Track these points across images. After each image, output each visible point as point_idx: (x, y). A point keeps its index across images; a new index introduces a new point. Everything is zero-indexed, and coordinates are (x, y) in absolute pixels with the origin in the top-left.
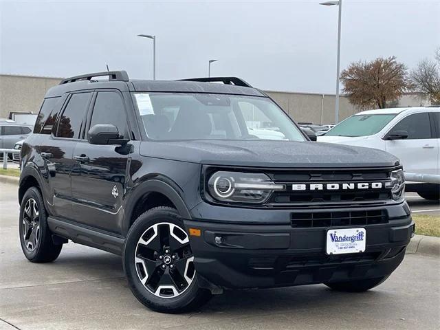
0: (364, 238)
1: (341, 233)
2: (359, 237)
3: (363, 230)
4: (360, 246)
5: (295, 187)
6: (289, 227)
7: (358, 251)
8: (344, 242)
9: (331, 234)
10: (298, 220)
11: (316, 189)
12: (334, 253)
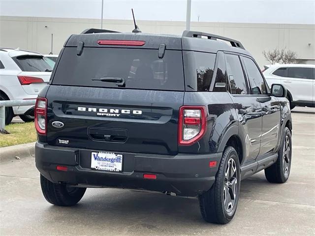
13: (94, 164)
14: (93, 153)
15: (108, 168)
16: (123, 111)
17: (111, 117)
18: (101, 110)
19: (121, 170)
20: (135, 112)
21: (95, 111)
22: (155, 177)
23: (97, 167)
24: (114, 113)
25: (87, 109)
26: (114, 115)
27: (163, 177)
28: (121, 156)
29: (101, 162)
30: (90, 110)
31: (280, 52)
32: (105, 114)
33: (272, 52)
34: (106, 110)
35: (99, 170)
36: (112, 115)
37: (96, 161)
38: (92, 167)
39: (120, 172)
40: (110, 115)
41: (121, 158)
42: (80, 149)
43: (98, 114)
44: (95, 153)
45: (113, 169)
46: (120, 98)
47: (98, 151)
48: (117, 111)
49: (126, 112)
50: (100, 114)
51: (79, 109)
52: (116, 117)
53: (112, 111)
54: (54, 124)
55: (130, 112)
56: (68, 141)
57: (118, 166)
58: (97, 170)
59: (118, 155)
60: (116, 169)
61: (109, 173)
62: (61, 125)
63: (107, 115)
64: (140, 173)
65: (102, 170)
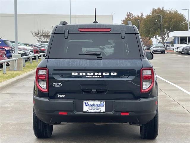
13: (86, 109)
14: (84, 102)
15: (95, 111)
16: (104, 74)
17: (96, 78)
18: (88, 74)
19: (104, 111)
20: (112, 74)
21: (85, 74)
22: (128, 114)
23: (87, 111)
24: (98, 75)
25: (79, 74)
26: (98, 76)
27: (133, 114)
28: (104, 102)
29: (90, 107)
30: (81, 74)
31: (42, 32)
32: (92, 76)
33: (37, 31)
34: (92, 74)
35: (89, 112)
36: (97, 76)
37: (87, 107)
38: (84, 111)
39: (104, 112)
40: (95, 76)
41: (105, 104)
42: (75, 100)
43: (87, 76)
44: (86, 102)
45: (99, 111)
46: (102, 65)
47: (88, 100)
48: (100, 74)
49: (106, 74)
50: (88, 76)
51: (73, 74)
52: (100, 78)
53: (96, 74)
54: (54, 85)
55: (109, 74)
56: (65, 95)
57: (103, 109)
58: (88, 112)
59: (102, 102)
60: (101, 111)
61: (97, 114)
62: (60, 85)
63: (93, 76)
64: (118, 112)
65: (91, 113)
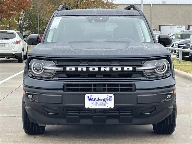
0: (113, 100)
1: (95, 96)
2: (109, 99)
3: (112, 95)
4: (110, 105)
5: (68, 69)
6: (62, 92)
7: (109, 108)
8: (98, 102)
9: (88, 97)
10: (69, 88)
11: (82, 70)
12: (90, 108)
